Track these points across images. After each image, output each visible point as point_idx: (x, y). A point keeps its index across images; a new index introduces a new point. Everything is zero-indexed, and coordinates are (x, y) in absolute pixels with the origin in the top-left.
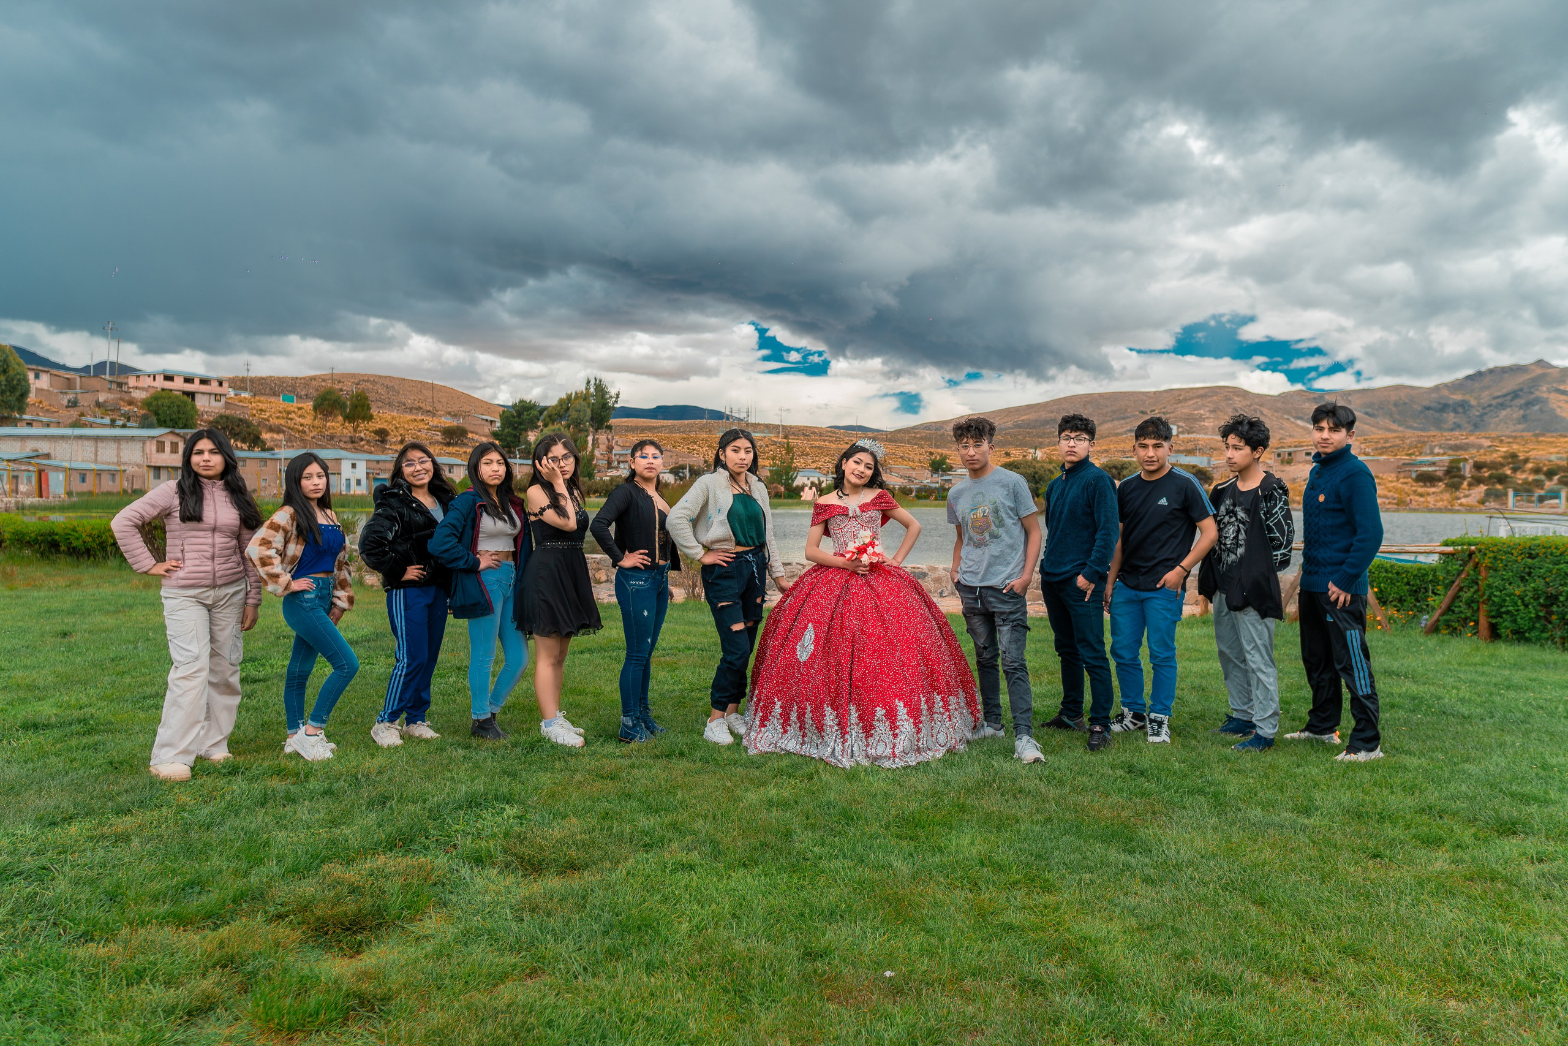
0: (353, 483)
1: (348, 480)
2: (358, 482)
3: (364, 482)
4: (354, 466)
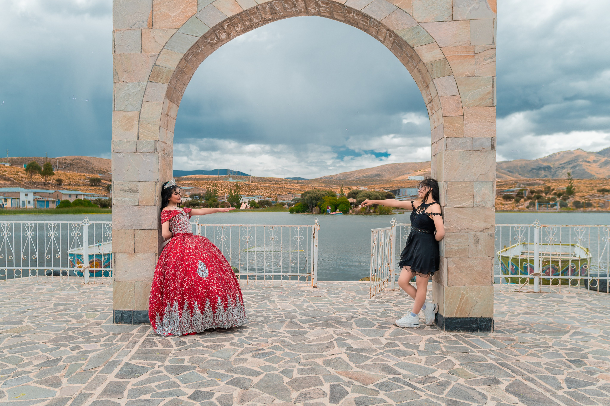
0: (26, 203)
1: (23, 202)
2: (29, 202)
3: (32, 202)
4: (26, 195)
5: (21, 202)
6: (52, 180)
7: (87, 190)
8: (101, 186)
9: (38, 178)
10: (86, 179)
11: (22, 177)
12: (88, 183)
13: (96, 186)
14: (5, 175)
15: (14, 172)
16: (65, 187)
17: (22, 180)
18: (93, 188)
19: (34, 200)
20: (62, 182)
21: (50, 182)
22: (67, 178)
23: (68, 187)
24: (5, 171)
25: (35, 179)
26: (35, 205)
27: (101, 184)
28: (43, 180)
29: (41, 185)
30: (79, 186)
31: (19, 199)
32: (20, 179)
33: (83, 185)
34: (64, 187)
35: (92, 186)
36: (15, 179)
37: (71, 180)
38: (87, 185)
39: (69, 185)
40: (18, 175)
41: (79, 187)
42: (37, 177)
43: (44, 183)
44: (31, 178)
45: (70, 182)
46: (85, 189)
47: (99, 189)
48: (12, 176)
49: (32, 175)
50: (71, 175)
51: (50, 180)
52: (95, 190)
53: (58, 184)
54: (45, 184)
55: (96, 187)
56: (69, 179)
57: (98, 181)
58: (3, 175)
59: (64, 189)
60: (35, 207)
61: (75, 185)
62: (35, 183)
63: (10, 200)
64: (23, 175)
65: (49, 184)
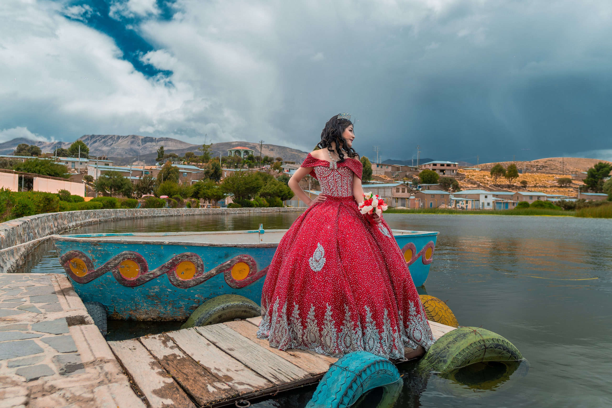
0: (486, 204)
1: (483, 203)
2: (488, 204)
3: (491, 204)
4: (486, 197)
5: (481, 204)
6: (516, 182)
7: (554, 192)
8: (572, 187)
9: (503, 180)
10: (554, 180)
11: (488, 181)
12: (557, 184)
13: (566, 187)
14: (473, 179)
15: (481, 176)
16: (530, 189)
17: (487, 184)
18: (562, 189)
19: (493, 202)
20: (527, 183)
21: (515, 184)
22: (533, 180)
23: (533, 189)
24: (473, 175)
25: (500, 182)
26: (494, 206)
27: (571, 185)
28: (508, 183)
29: (506, 188)
30: (545, 187)
31: (479, 200)
32: (486, 182)
33: (551, 187)
34: (528, 189)
35: (561, 187)
36: (481, 183)
37: (537, 182)
38: (555, 186)
39: (535, 186)
40: (484, 178)
41: (545, 189)
42: (501, 180)
43: (508, 185)
44: (496, 181)
45: (536, 183)
46: (552, 190)
47: (569, 191)
48: (479, 180)
49: (496, 178)
50: (538, 176)
51: (515, 183)
52: (564, 192)
53: (522, 187)
54: (509, 187)
55: (565, 189)
56: (535, 180)
57: (568, 182)
58: (471, 179)
59: (529, 191)
60: (495, 209)
61: (540, 187)
62: (499, 186)
63: (471, 202)
64: (488, 179)
65: (514, 186)
